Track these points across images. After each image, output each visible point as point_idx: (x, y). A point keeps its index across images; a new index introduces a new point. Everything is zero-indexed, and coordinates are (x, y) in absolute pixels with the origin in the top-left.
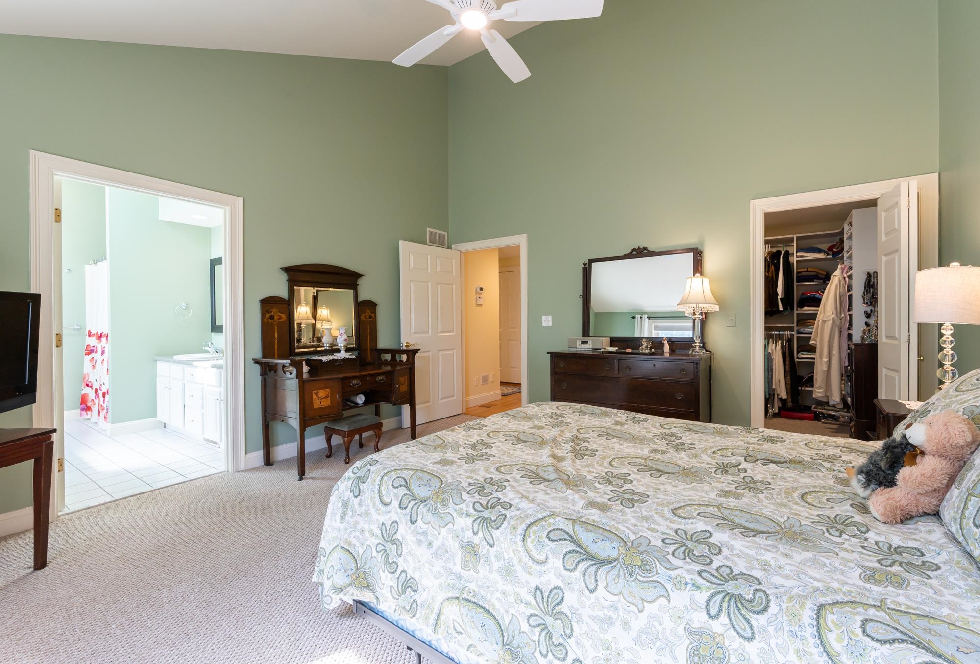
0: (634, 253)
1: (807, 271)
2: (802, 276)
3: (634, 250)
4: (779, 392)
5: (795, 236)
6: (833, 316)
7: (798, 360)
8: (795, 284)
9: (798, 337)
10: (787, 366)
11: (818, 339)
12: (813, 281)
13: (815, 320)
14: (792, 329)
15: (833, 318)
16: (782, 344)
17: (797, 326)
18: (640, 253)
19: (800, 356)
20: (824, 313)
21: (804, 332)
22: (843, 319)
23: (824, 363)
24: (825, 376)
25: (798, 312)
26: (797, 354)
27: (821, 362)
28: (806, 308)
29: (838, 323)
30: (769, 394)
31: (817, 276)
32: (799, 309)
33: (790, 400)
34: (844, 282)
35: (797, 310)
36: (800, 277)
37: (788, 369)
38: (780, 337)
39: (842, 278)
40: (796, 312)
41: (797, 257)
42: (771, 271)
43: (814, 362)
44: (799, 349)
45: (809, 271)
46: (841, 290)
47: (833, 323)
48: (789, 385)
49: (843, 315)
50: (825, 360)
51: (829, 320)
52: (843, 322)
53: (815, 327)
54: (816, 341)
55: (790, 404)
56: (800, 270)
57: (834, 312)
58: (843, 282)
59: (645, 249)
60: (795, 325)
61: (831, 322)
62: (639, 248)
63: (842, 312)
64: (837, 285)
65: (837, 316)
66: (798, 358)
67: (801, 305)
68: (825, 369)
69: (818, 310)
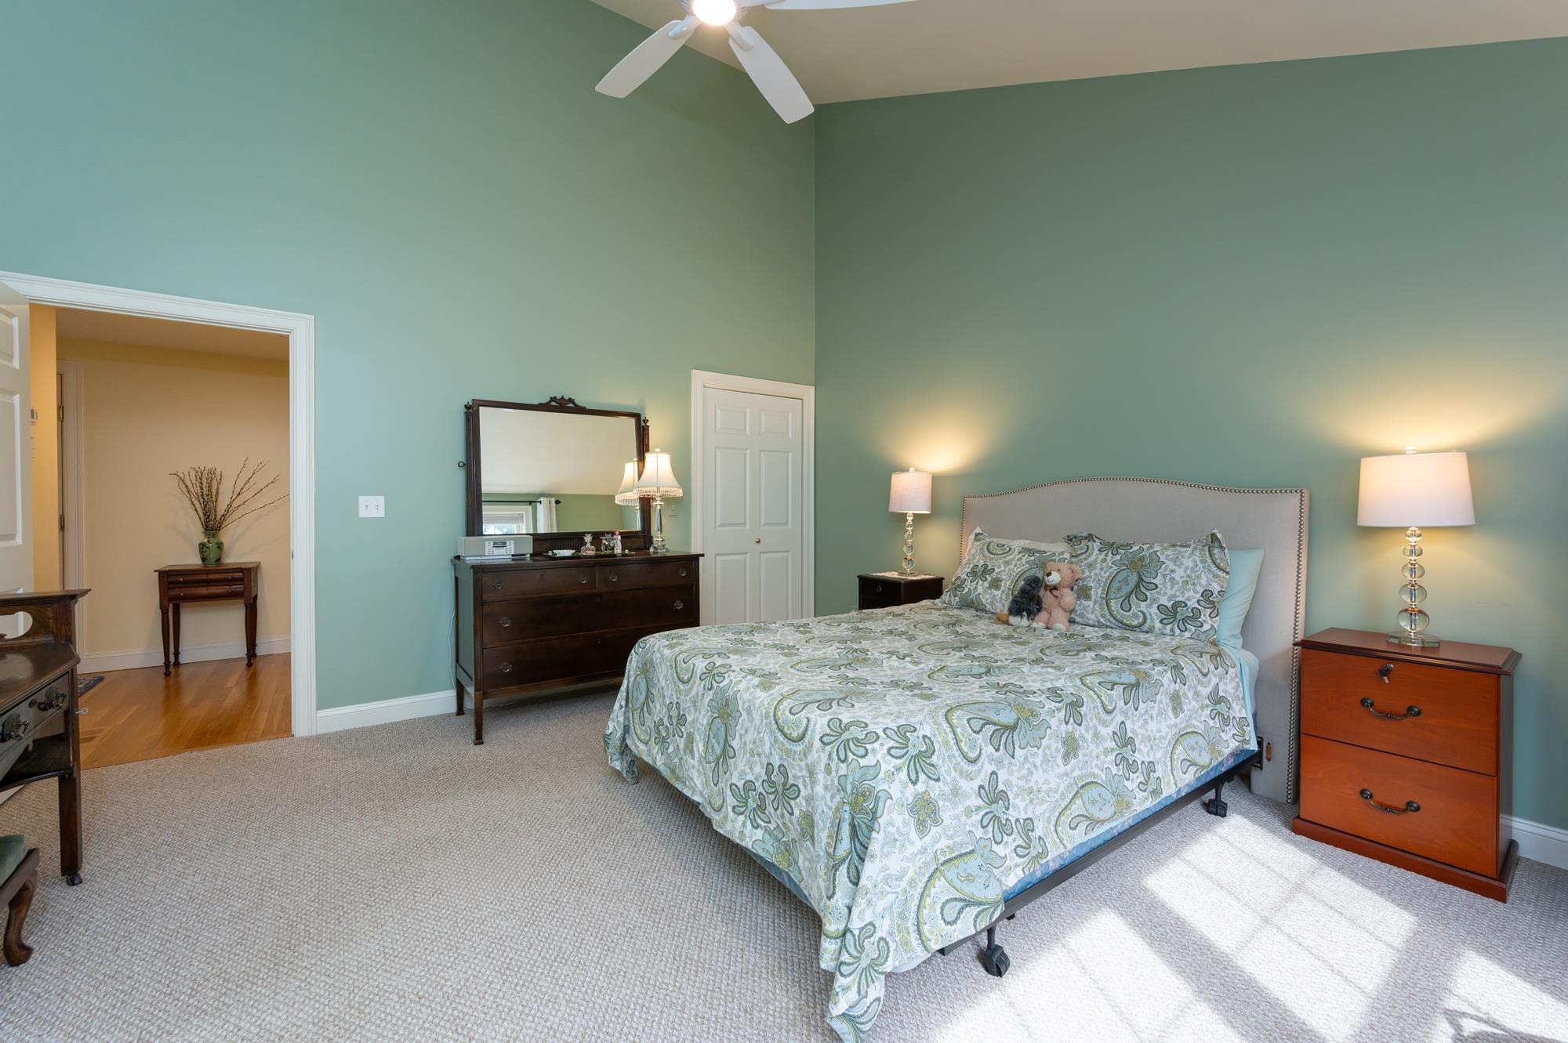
0: (553, 403)
3: (553, 399)
18: (562, 406)
59: (571, 401)
62: (563, 398)
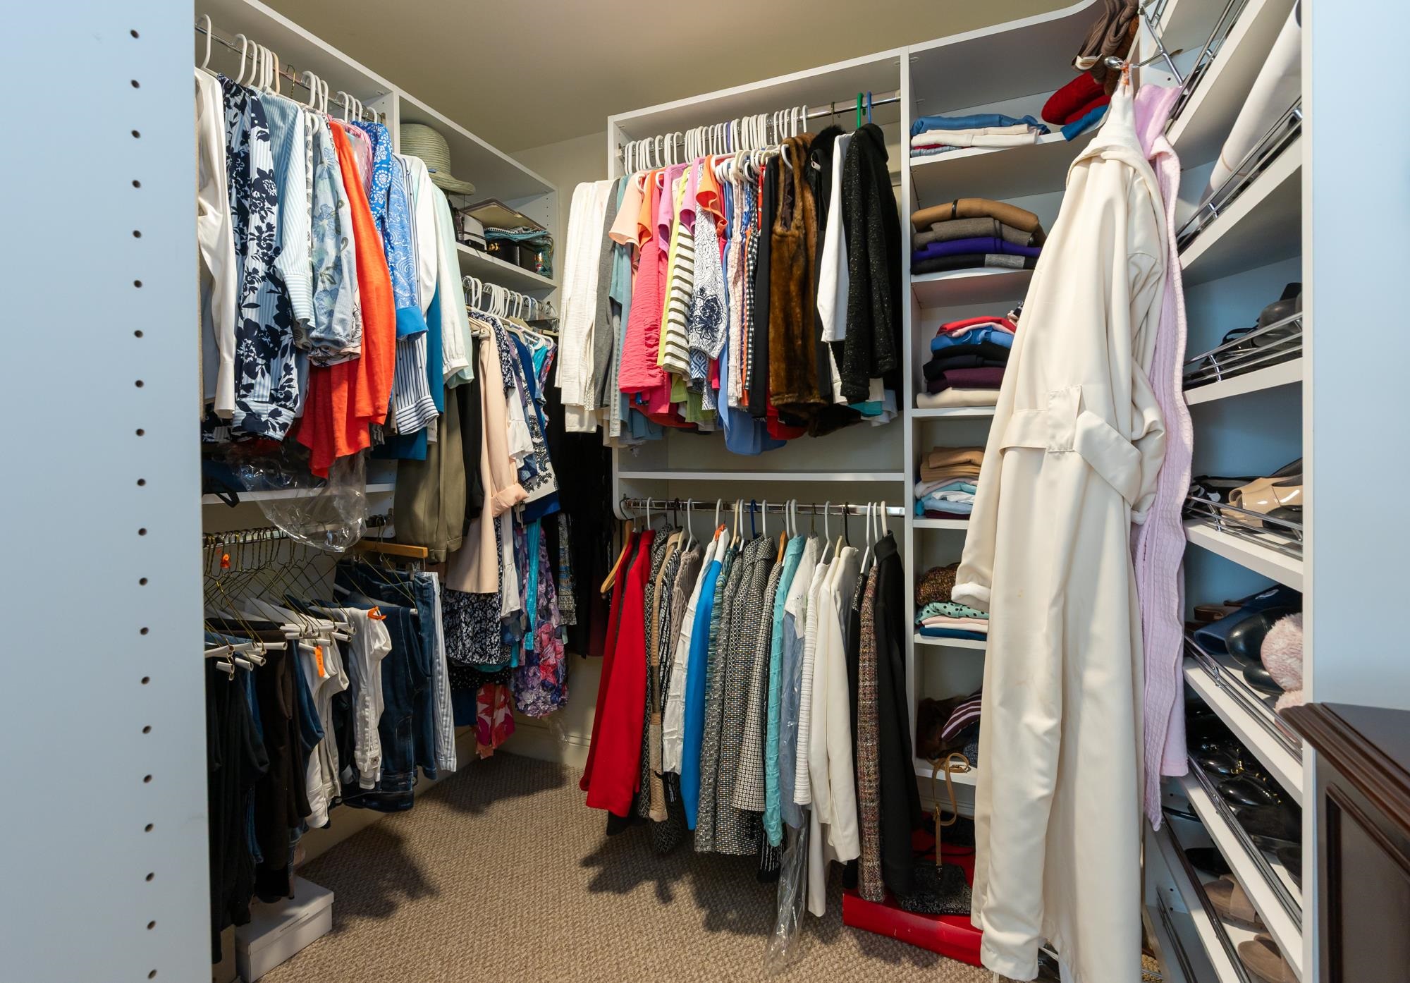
1: (954, 216)
2: (937, 241)
4: (826, 817)
5: (903, 54)
6: (1092, 419)
7: (919, 639)
8: (908, 280)
9: (921, 534)
10: (866, 683)
11: (998, 574)
12: (980, 264)
13: (982, 449)
14: (893, 493)
15: (1088, 436)
16: (854, 561)
17: (917, 478)
19: (930, 621)
20: (1033, 403)
21: (942, 506)
22: (1152, 444)
23: (1029, 745)
24: (1039, 838)
25: (920, 413)
26: (918, 608)
27: (1014, 736)
28: (951, 394)
29: (1120, 474)
30: (784, 826)
31: (998, 236)
32: (921, 399)
33: (872, 863)
34: (1152, 188)
35: (915, 406)
36: (924, 247)
37: (866, 702)
38: (848, 530)
39: (1137, 161)
40: (909, 414)
41: (915, 150)
42: (798, 214)
43: (984, 651)
44: (926, 589)
45: (964, 216)
46: (1138, 239)
47: (1090, 469)
48: (870, 789)
49: (1150, 415)
50: (1040, 720)
51: (1061, 453)
52: (1151, 468)
53: (982, 484)
54: (984, 581)
55: (872, 887)
56: (926, 213)
57: (1096, 392)
58: (1145, 183)
60: (907, 476)
61: (1072, 464)
63: (1145, 395)
64: (1109, 206)
65: (1113, 421)
66: (919, 627)
67: (934, 380)
68: (1039, 788)
69: (992, 404)
